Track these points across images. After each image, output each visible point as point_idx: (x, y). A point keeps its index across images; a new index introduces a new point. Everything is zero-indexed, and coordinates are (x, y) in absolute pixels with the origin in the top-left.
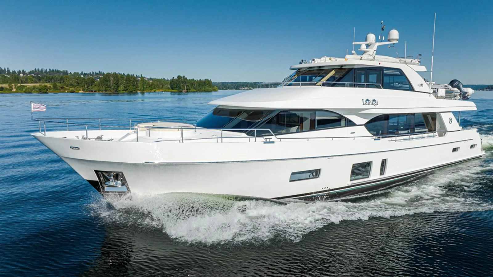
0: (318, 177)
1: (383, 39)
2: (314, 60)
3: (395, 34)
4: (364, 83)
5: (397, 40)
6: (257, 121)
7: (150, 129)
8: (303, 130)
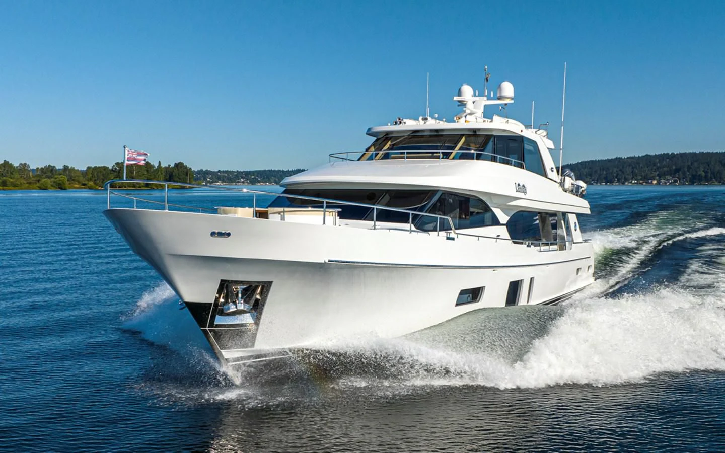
0: (479, 301)
1: (492, 96)
2: (426, 119)
3: (508, 89)
4: (511, 159)
5: (512, 99)
6: (420, 205)
7: (284, 212)
8: (445, 228)
